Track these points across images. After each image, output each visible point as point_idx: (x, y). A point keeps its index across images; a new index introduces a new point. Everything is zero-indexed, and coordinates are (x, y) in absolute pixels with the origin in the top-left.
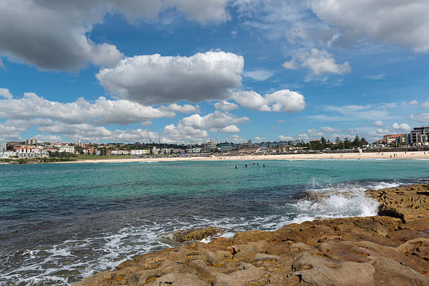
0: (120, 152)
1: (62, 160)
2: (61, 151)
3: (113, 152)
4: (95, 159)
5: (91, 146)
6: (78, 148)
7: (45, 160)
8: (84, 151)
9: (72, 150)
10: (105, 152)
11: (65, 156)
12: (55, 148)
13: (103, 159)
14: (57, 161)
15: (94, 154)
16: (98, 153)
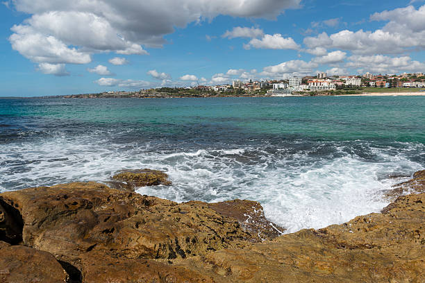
0: (414, 84)
1: (347, 93)
2: (347, 84)
3: (406, 84)
4: (381, 92)
5: (380, 78)
6: (366, 81)
7: (332, 92)
8: (371, 83)
9: (358, 83)
10: (395, 84)
11: (351, 89)
12: (342, 81)
13: (391, 92)
14: (343, 93)
15: (382, 86)
16: (387, 85)
